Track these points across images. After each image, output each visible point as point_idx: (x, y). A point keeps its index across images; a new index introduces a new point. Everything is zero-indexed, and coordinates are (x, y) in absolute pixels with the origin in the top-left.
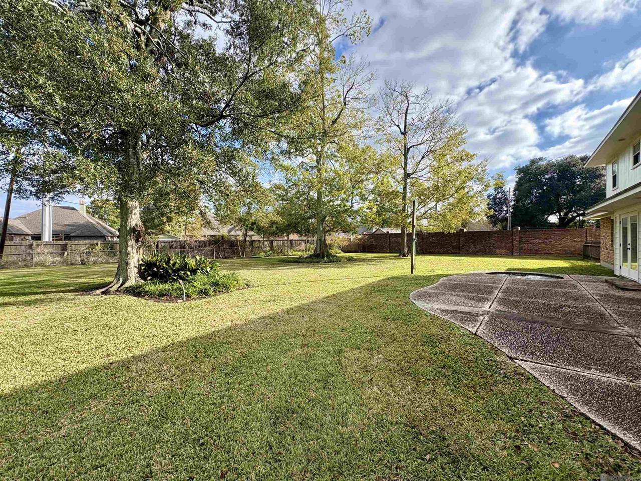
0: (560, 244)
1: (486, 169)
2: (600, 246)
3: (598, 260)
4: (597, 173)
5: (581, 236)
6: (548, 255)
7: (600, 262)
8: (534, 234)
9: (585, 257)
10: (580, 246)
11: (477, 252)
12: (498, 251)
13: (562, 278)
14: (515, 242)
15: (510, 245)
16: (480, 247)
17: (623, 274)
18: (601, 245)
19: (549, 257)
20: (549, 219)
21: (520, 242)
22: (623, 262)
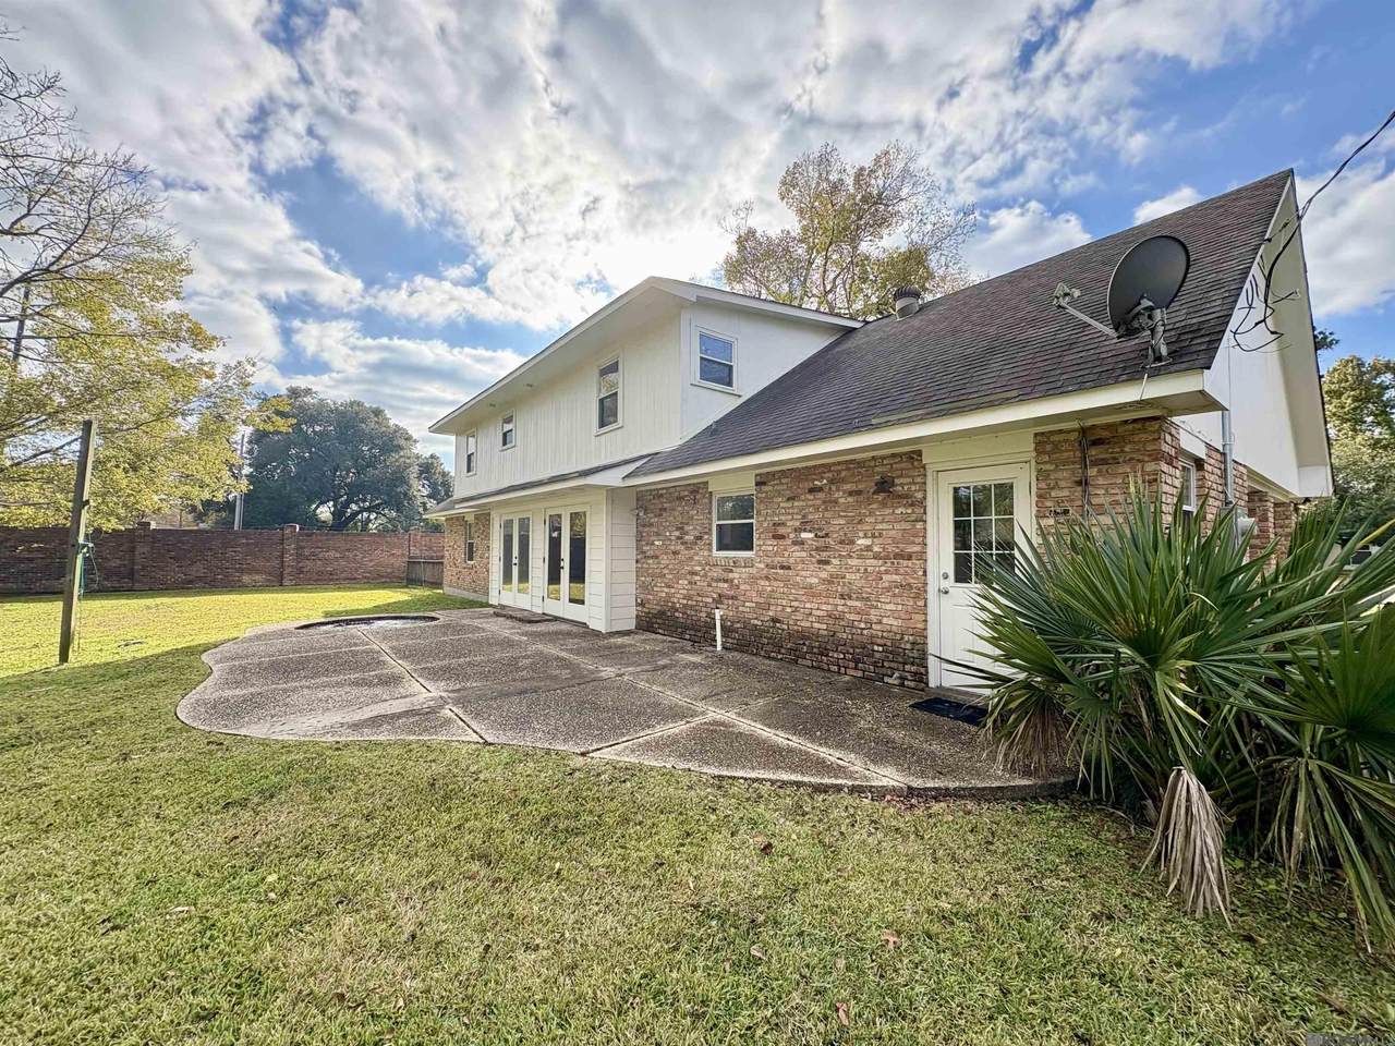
0: (371, 561)
1: (248, 384)
2: (442, 563)
3: (438, 584)
4: (395, 443)
5: (400, 546)
6: (351, 580)
7: (442, 588)
8: (327, 540)
9: (411, 581)
10: (400, 563)
11: (191, 582)
12: (246, 579)
13: (434, 619)
14: (288, 558)
15: (276, 563)
16: (198, 569)
17: (504, 603)
18: (445, 561)
19: (354, 586)
20: (318, 511)
21: (299, 557)
22: (504, 583)
